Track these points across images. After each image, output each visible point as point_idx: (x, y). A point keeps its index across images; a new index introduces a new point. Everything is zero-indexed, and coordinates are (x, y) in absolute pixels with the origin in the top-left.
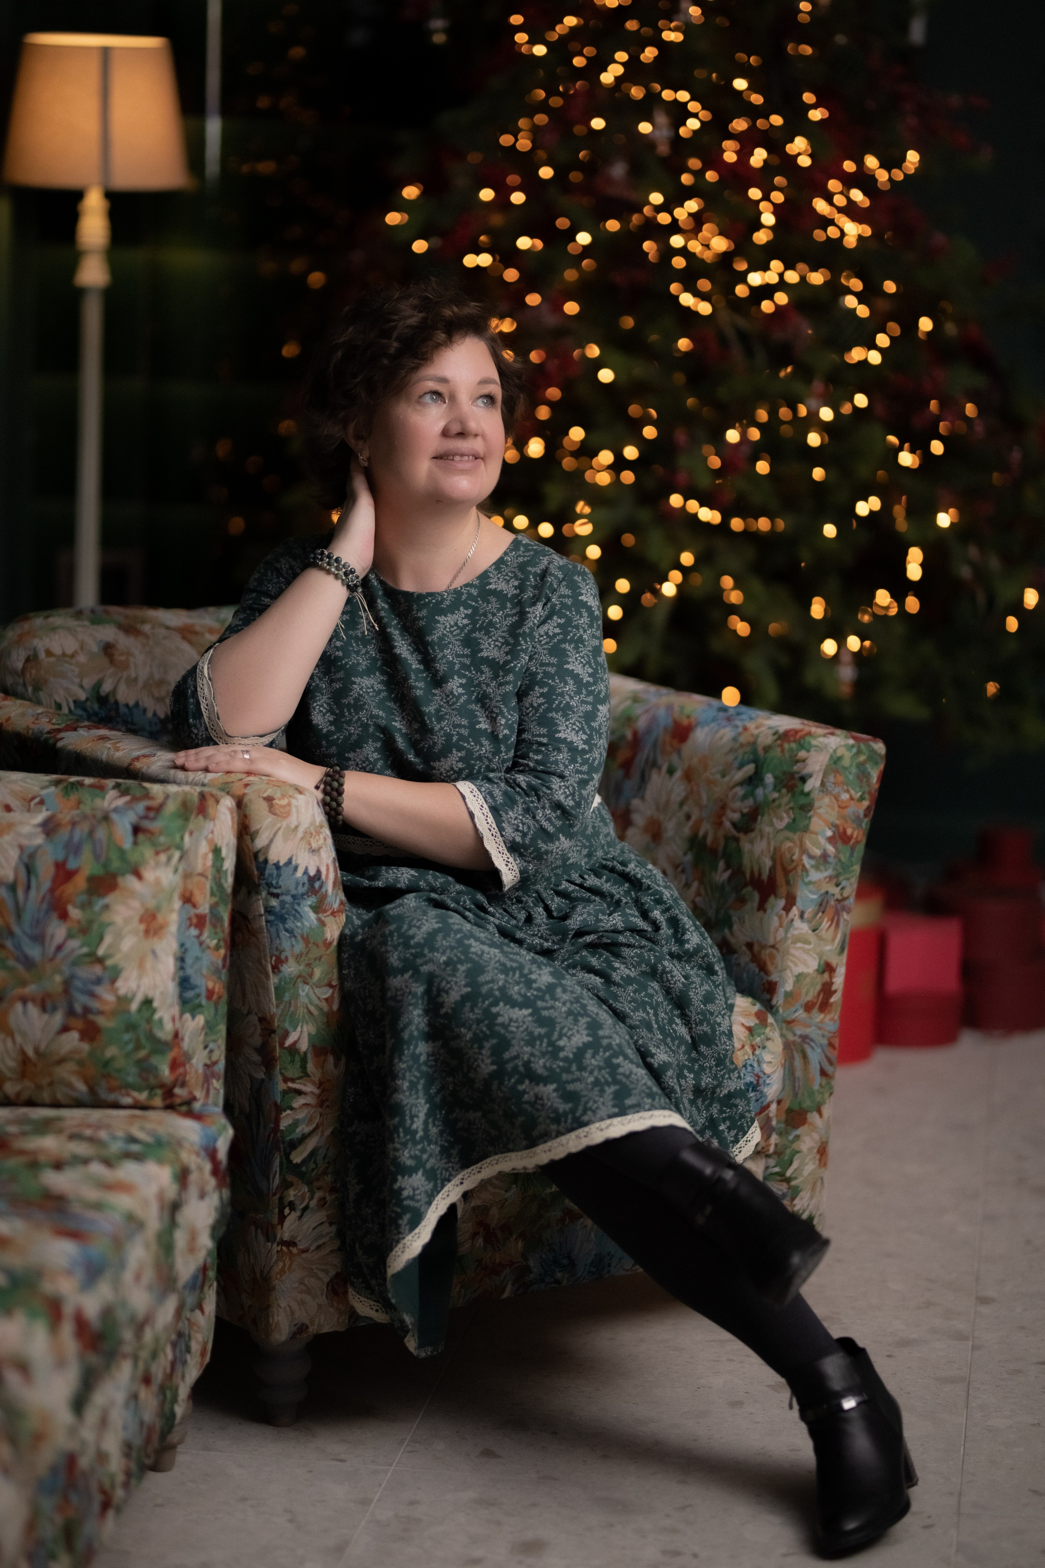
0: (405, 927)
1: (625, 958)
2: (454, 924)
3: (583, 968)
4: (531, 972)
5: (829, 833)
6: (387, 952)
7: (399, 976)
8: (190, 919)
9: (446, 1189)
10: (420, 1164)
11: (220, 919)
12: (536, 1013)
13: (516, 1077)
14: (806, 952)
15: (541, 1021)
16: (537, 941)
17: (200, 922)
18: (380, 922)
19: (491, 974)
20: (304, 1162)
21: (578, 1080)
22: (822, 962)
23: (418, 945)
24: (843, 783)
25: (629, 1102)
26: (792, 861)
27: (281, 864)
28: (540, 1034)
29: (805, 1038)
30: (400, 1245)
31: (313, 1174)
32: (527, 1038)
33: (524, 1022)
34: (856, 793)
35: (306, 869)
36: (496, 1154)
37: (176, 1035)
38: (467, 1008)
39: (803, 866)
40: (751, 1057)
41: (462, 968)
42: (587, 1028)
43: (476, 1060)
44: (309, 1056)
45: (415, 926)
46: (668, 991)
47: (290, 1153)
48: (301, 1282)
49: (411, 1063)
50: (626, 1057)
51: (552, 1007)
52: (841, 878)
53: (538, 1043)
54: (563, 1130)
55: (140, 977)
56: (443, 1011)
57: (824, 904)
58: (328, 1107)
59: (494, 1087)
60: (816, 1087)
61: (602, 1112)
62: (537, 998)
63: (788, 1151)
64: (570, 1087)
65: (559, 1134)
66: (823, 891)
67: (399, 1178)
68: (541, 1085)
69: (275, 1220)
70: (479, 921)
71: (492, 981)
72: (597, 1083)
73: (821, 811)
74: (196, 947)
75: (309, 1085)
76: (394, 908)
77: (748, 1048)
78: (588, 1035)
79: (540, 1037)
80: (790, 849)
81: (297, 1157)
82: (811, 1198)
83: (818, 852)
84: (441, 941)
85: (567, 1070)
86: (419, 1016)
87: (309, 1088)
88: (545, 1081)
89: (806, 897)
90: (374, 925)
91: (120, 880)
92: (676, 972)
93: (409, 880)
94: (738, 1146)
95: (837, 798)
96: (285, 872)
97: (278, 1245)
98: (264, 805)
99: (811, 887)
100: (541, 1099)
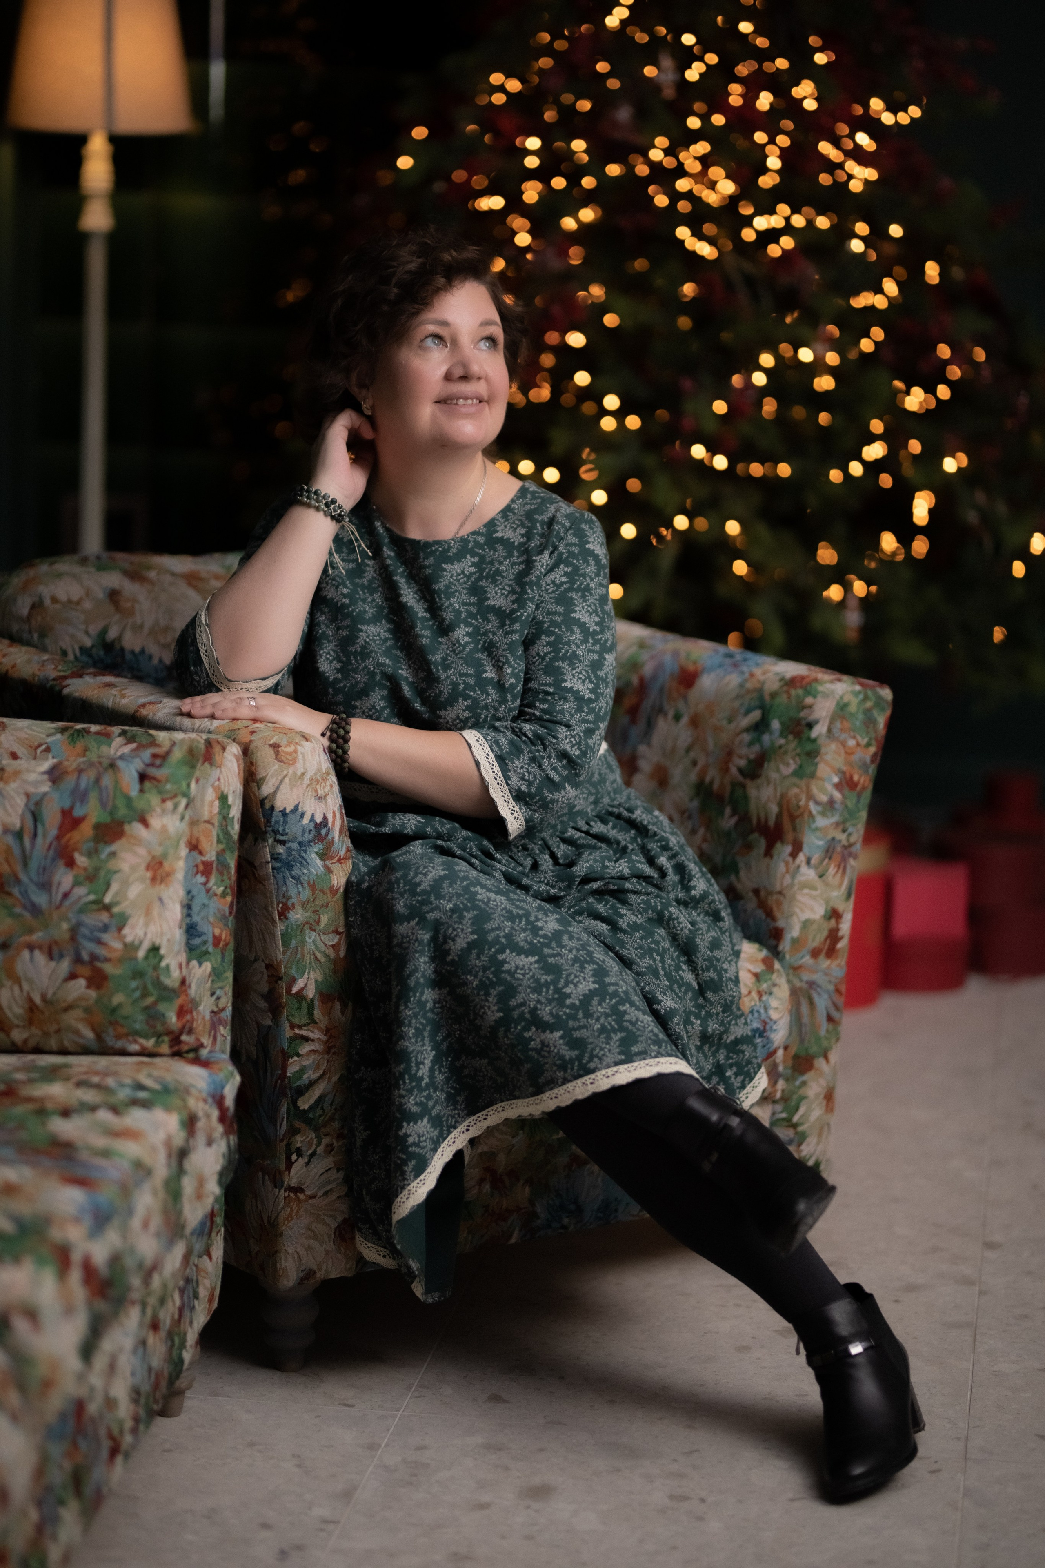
0: (412, 874)
1: (631, 905)
2: (460, 871)
3: (589, 916)
4: (537, 919)
5: (836, 779)
6: (393, 898)
7: (406, 923)
8: (197, 866)
9: (452, 1135)
10: (425, 1111)
11: (227, 866)
12: (542, 959)
13: (523, 1024)
14: (813, 898)
15: (547, 968)
16: (543, 887)
17: (206, 869)
18: (386, 870)
19: (497, 921)
20: (311, 1108)
21: (584, 1027)
22: (829, 908)
23: (424, 892)
24: (850, 730)
25: (635, 1049)
26: (799, 807)
27: (288, 811)
28: (546, 981)
29: (812, 984)
30: (406, 1192)
31: (320, 1121)
32: (533, 985)
33: (530, 970)
34: (863, 739)
35: (313, 815)
36: (502, 1101)
37: (183, 982)
38: (473, 956)
39: (810, 812)
40: (758, 1003)
41: (468, 915)
42: (593, 976)
43: (482, 1007)
44: (316, 1003)
45: (421, 873)
46: (674, 938)
47: (297, 1100)
48: (309, 1228)
49: (417, 1010)
50: (632, 1004)
51: (558, 954)
52: (848, 824)
53: (544, 990)
54: (569, 1078)
55: (147, 924)
56: (449, 958)
57: (831, 850)
58: (334, 1053)
59: (501, 1034)
60: (823, 1033)
61: (608, 1060)
62: (543, 945)
63: (795, 1097)
64: (577, 1034)
65: (566, 1081)
66: (829, 837)
67: (405, 1124)
68: (548, 1032)
69: (283, 1166)
70: (486, 867)
71: (498, 928)
72: (603, 1030)
73: (828, 757)
74: (203, 893)
75: (316, 1031)
76: (401, 855)
77: (754, 994)
78: (594, 982)
79: (547, 984)
80: (797, 796)
81: (304, 1104)
82: (818, 1143)
83: (824, 798)
84: (446, 888)
85: (574, 1017)
86: (425, 963)
87: (315, 1034)
88: (552, 1028)
89: (813, 843)
90: (381, 872)
91: (127, 827)
92: (683, 919)
93: (416, 826)
94: (745, 1091)
95: (843, 744)
96: (292, 819)
97: (285, 1191)
98: (271, 752)
99: (818, 834)
100: (548, 1046)
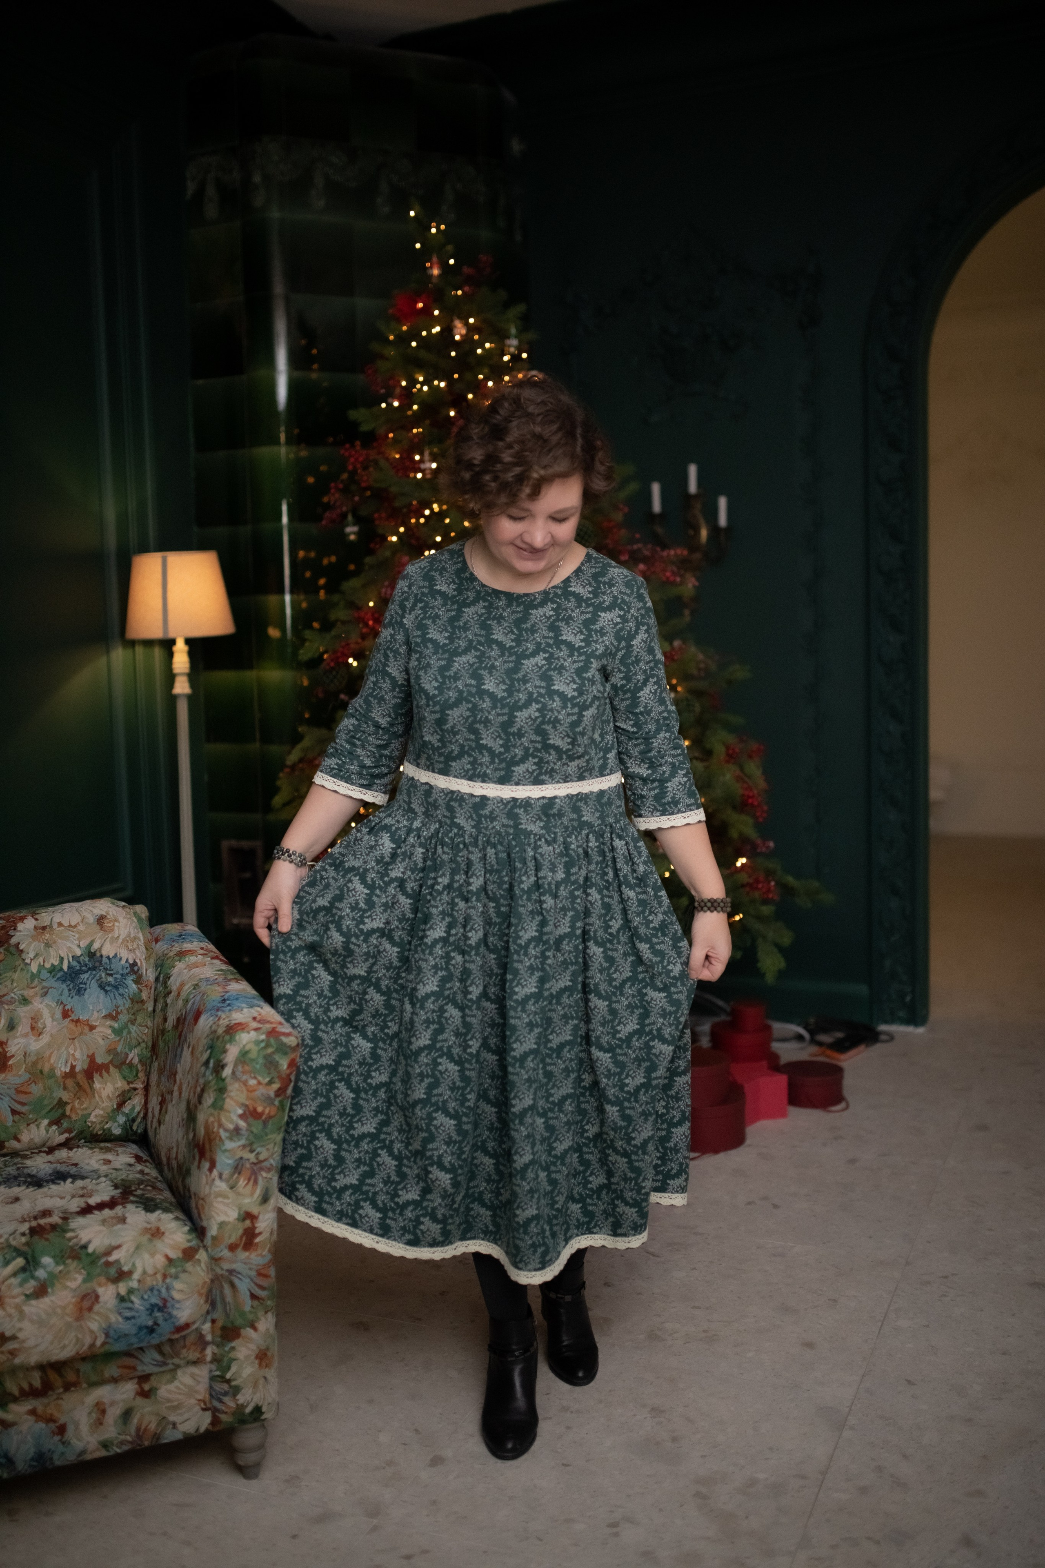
5: (240, 1112)
14: (227, 1205)
22: (242, 1212)
24: (250, 1072)
26: (215, 1132)
29: (231, 1272)
39: (220, 1137)
52: (255, 1146)
57: (239, 1167)
60: (247, 1308)
63: (225, 1359)
66: (238, 1157)
73: (232, 1094)
80: (213, 1122)
82: (254, 1393)
83: (231, 1127)
89: (225, 1162)
95: (245, 1083)
99: (227, 1154)
